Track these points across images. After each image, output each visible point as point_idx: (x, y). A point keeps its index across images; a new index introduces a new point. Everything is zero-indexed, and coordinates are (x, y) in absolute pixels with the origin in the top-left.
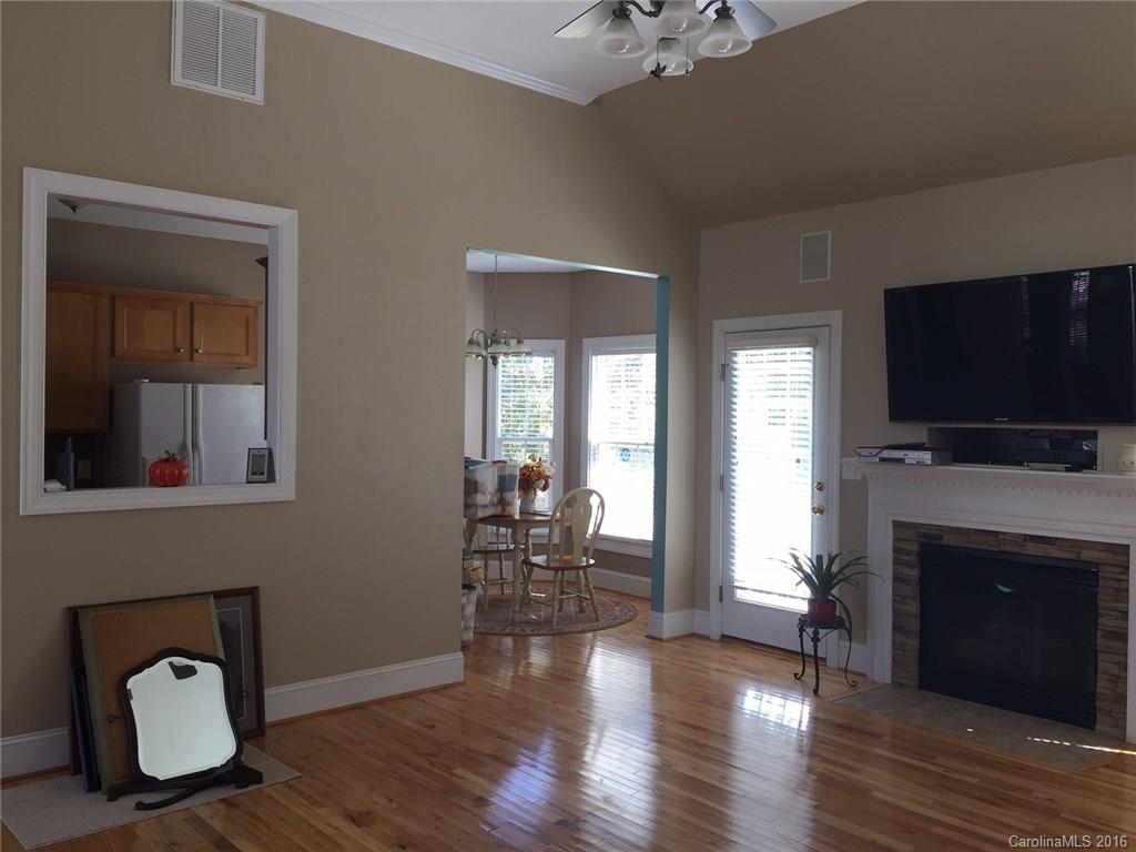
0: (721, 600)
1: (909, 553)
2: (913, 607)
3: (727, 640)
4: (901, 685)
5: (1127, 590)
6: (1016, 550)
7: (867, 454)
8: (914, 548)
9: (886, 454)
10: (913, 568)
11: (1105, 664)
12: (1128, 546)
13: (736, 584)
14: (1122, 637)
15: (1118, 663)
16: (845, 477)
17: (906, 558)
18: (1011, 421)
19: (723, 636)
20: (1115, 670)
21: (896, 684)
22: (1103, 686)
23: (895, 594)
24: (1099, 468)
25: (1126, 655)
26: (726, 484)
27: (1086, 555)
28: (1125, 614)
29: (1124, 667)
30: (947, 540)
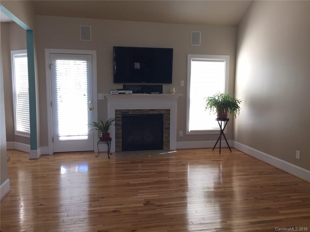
0: (53, 142)
1: (119, 118)
2: (121, 131)
3: (55, 153)
4: (118, 152)
5: (170, 119)
6: (147, 113)
7: (115, 92)
8: (121, 116)
9: (120, 92)
10: (120, 121)
11: (165, 135)
12: (170, 109)
13: (59, 135)
14: (169, 128)
15: (168, 134)
16: (99, 99)
17: (118, 119)
18: (146, 83)
19: (54, 153)
20: (167, 136)
21: (116, 152)
22: (165, 140)
23: (116, 129)
24: (163, 93)
25: (170, 132)
26: (53, 104)
27: (162, 112)
28: (169, 124)
29: (169, 135)
30: (130, 113)
